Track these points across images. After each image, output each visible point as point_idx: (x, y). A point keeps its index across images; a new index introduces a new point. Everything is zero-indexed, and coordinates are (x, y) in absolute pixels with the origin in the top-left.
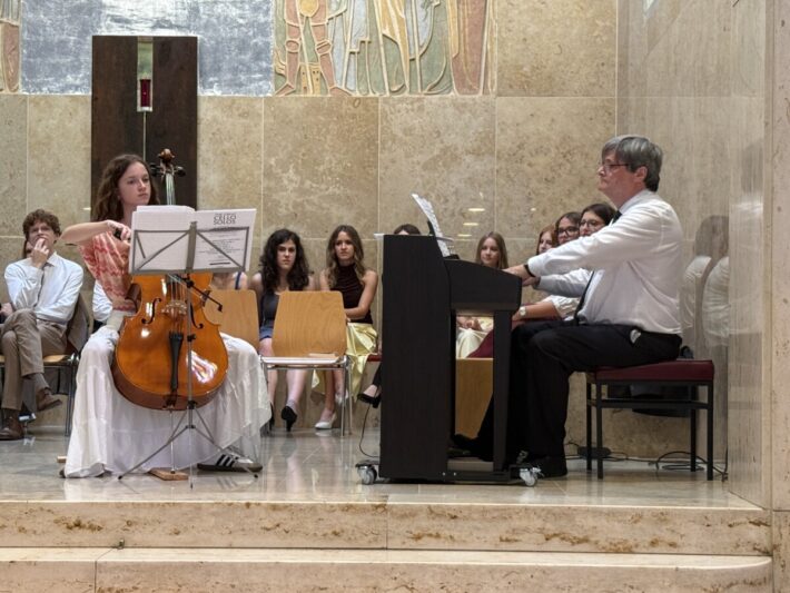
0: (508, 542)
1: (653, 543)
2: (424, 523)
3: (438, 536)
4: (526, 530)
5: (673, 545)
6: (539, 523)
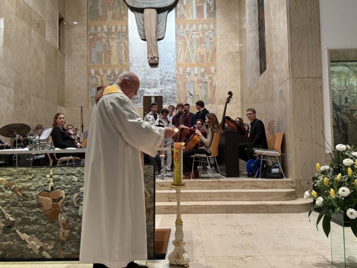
0: (244, 187)
1: (272, 187)
2: (228, 184)
3: (231, 186)
4: (247, 185)
5: (276, 187)
6: (250, 184)
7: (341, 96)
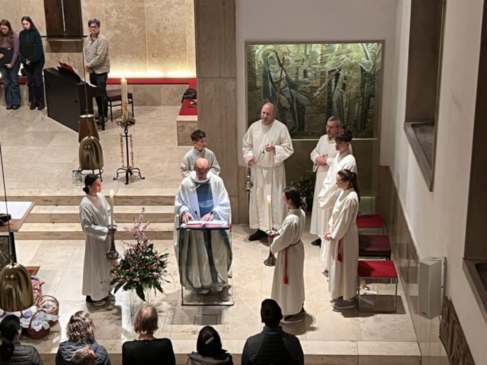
2: (125, 200)
7: (298, 68)
